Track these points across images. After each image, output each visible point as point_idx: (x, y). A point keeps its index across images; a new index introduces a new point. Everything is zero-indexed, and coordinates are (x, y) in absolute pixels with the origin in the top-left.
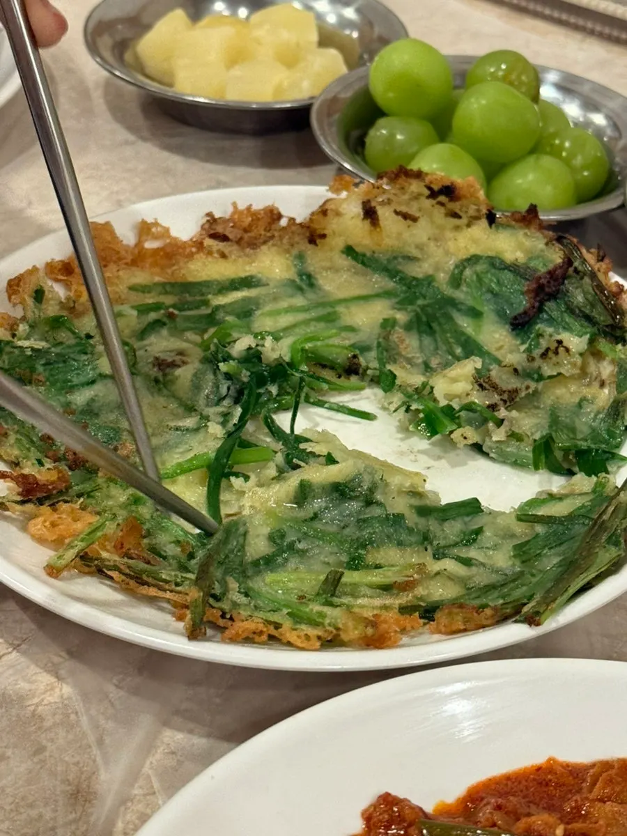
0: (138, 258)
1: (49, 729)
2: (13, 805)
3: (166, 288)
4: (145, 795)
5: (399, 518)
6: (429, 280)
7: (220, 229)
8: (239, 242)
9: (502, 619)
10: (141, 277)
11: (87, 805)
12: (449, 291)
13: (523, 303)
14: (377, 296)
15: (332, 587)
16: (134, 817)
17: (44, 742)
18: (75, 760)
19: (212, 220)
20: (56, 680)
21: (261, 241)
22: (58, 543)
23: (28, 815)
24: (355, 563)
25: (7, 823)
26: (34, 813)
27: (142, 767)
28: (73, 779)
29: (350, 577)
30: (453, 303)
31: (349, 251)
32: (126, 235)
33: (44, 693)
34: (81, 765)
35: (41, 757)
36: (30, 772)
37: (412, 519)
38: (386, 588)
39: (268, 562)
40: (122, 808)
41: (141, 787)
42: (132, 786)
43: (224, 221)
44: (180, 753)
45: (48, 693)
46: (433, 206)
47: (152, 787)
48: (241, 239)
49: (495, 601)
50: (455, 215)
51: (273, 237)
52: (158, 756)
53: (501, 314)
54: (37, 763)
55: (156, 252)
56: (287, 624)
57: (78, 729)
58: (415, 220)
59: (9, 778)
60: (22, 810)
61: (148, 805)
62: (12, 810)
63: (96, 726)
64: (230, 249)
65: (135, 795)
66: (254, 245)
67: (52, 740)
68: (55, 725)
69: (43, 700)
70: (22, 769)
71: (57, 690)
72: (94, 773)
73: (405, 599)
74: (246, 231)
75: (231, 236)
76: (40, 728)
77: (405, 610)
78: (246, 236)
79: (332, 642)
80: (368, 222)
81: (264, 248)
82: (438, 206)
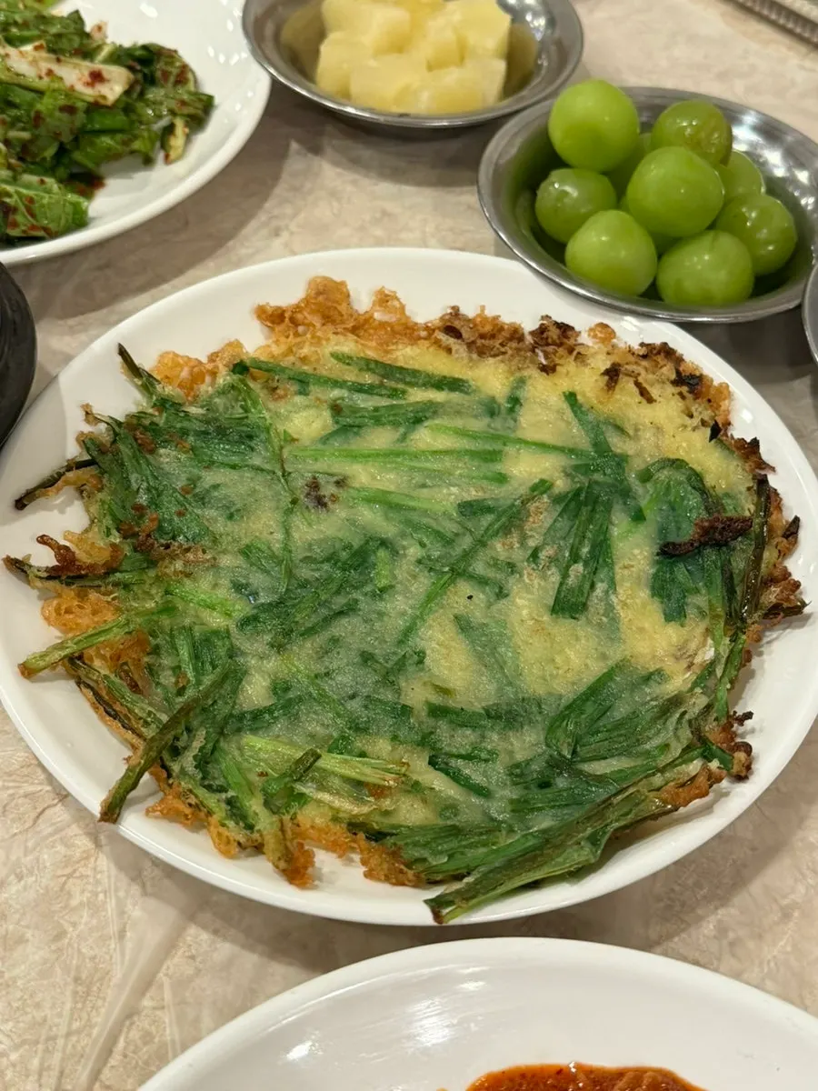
0: (358, 327)
1: (74, 910)
2: (20, 1003)
4: (154, 1008)
7: (457, 324)
8: (470, 344)
10: (349, 346)
11: (94, 1013)
12: (632, 480)
13: (686, 533)
15: (302, 770)
16: (137, 1037)
17: (66, 925)
18: (92, 953)
19: (456, 313)
20: (93, 846)
21: (492, 353)
23: (33, 1017)
24: (340, 745)
25: (11, 1024)
26: (39, 1015)
27: (158, 972)
28: (87, 977)
29: (330, 762)
30: (626, 493)
31: (571, 398)
32: (361, 301)
33: (78, 862)
34: (97, 960)
35: (59, 944)
36: (45, 963)
38: (356, 786)
40: (127, 1023)
41: (152, 998)
42: (143, 994)
43: (466, 320)
44: (199, 959)
45: (83, 862)
46: (673, 395)
47: (163, 1000)
48: (473, 342)
50: (690, 414)
51: (504, 353)
52: (176, 960)
53: (661, 530)
54: (54, 951)
55: (383, 325)
57: (104, 914)
58: (650, 400)
59: (23, 967)
60: (28, 1010)
61: (154, 1021)
62: (18, 1008)
63: (122, 913)
64: (458, 347)
65: (145, 1007)
66: (482, 353)
67: (74, 925)
68: (81, 904)
69: (75, 871)
70: (37, 957)
71: (92, 860)
72: (107, 974)
74: (482, 336)
75: (465, 335)
76: (66, 907)
78: (479, 342)
81: (491, 360)
82: (678, 397)
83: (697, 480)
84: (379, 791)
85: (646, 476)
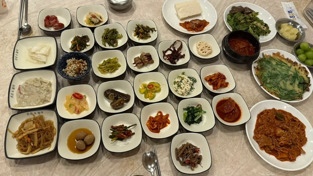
0: (280, 57)
3: (280, 60)
5: (279, 87)
6: (298, 75)
8: (288, 61)
9: (279, 98)
10: (279, 58)
12: (298, 77)
13: (302, 82)
14: (293, 72)
15: (271, 88)
19: (288, 58)
22: (256, 73)
24: (273, 87)
29: (272, 88)
30: (298, 78)
31: (295, 69)
32: (281, 55)
37: (279, 88)
38: (274, 90)
39: (268, 83)
43: (289, 59)
46: (304, 72)
49: (280, 96)
50: (305, 74)
51: (291, 63)
53: (300, 81)
55: (282, 57)
56: (267, 88)
58: (302, 71)
66: (289, 62)
73: (275, 92)
77: (274, 93)
79: (268, 91)
80: (298, 68)
83: (304, 79)
84: (276, 91)
85: (299, 77)
